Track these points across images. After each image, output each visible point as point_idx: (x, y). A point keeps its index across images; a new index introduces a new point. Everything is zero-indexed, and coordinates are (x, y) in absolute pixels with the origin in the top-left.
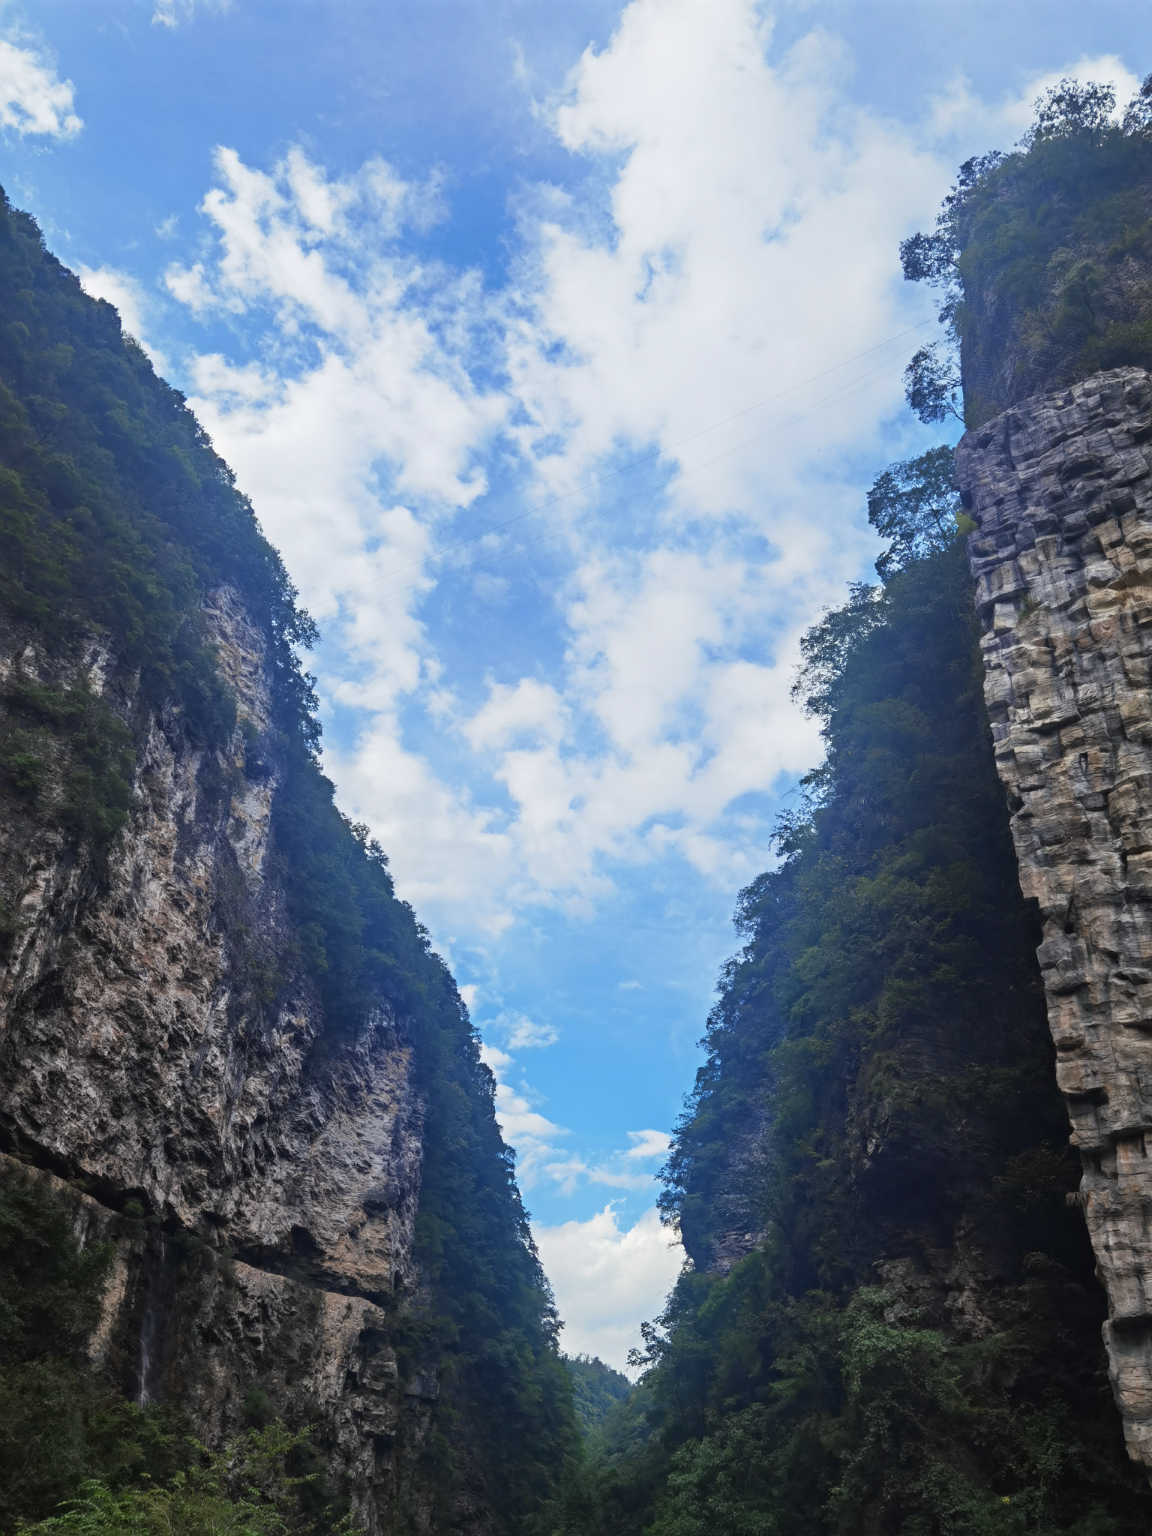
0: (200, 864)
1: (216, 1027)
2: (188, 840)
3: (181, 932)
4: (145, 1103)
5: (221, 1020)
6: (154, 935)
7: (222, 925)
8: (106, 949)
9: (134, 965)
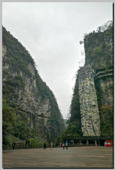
0: (31, 87)
3: (30, 93)
4: (29, 106)
5: (34, 99)
6: (28, 93)
7: (33, 92)
8: (25, 95)
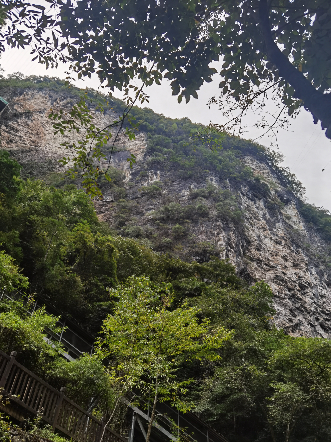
0: (279, 229)
1: (316, 280)
2: (271, 224)
5: (316, 277)
7: (298, 246)
9: (272, 264)
